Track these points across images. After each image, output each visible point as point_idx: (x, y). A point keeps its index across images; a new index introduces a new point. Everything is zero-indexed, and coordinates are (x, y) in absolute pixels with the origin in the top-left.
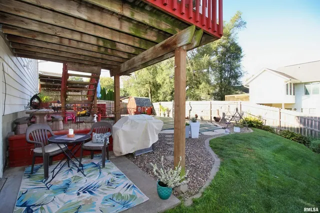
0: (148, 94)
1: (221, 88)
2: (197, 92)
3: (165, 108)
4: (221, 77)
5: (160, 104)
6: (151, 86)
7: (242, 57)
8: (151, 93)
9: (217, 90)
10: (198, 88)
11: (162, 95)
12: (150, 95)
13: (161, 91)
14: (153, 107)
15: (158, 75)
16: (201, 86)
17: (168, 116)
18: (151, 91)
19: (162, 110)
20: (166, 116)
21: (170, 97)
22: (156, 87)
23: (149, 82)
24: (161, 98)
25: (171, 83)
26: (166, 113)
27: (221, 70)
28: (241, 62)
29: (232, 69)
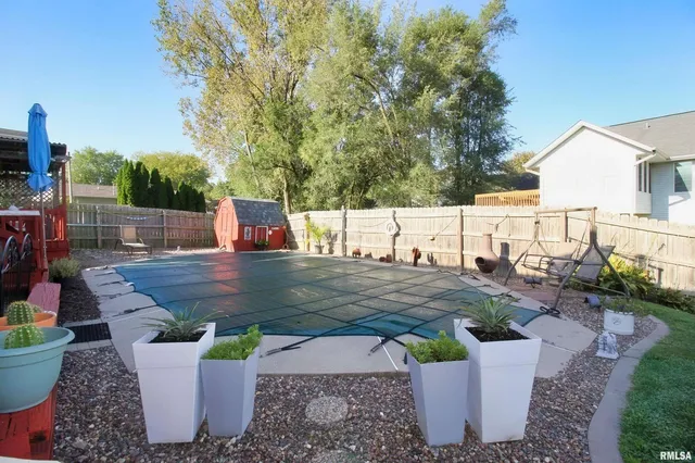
0: (281, 194)
1: (458, 179)
2: (404, 187)
3: (322, 230)
4: (459, 152)
5: (307, 218)
6: (288, 172)
7: (509, 102)
8: (288, 190)
9: (449, 183)
10: (405, 176)
11: (315, 192)
12: (285, 195)
13: (312, 183)
14: (288, 227)
15: (304, 142)
16: (413, 173)
17: (331, 252)
18: (288, 185)
19: (312, 234)
20: (326, 250)
21: (335, 199)
22: (301, 173)
23: (284, 163)
24: (311, 201)
25: (338, 162)
26: (324, 243)
27: (459, 133)
28: (506, 116)
29: (484, 132)
